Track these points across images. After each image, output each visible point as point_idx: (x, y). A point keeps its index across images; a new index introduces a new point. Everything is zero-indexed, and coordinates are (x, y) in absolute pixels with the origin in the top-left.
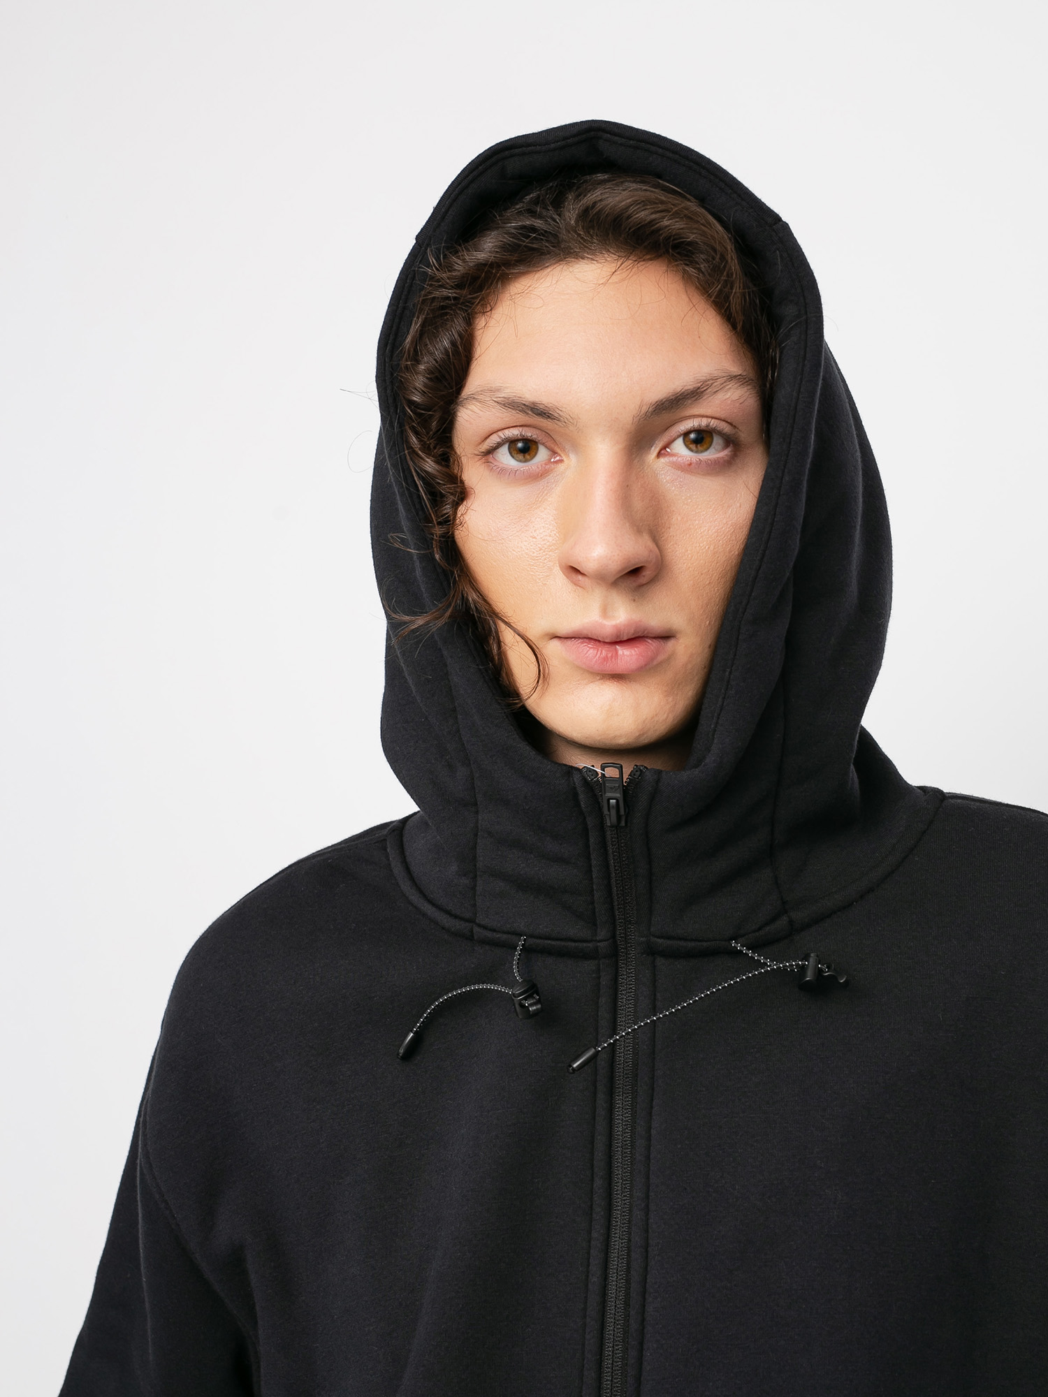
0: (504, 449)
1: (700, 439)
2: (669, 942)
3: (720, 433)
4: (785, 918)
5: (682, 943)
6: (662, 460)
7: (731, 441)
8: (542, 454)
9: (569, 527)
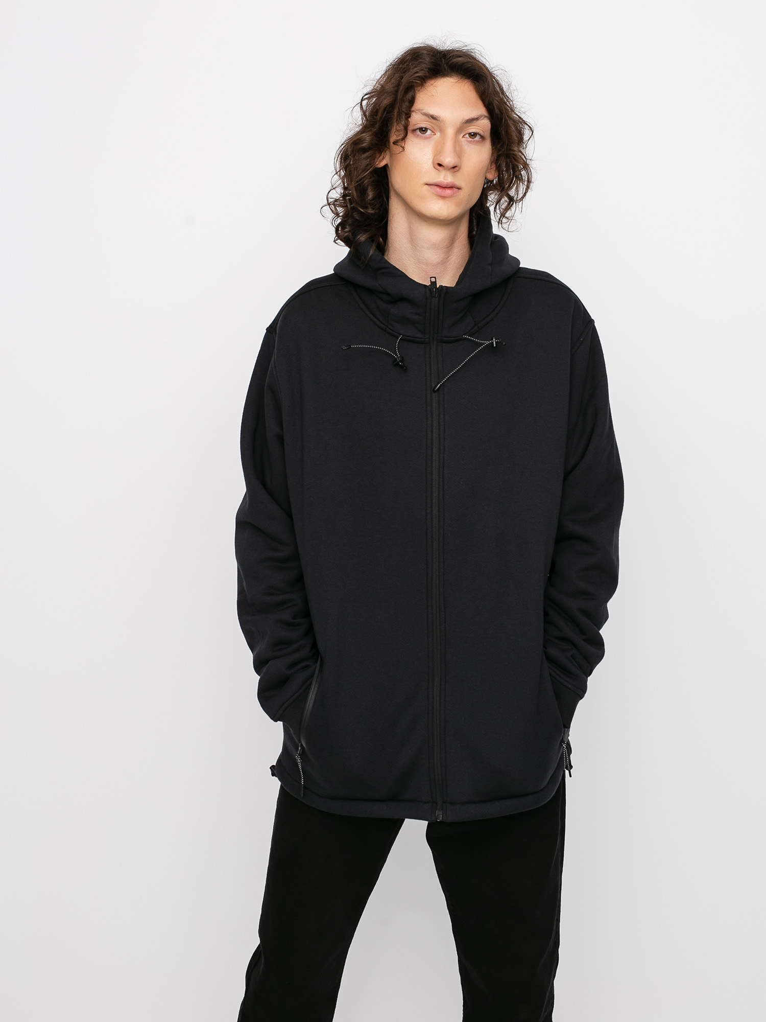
0: (418, 130)
1: (473, 135)
2: (447, 339)
3: (479, 134)
4: (476, 327)
5: (450, 339)
6: (464, 139)
7: (482, 137)
8: (429, 132)
9: (438, 152)
